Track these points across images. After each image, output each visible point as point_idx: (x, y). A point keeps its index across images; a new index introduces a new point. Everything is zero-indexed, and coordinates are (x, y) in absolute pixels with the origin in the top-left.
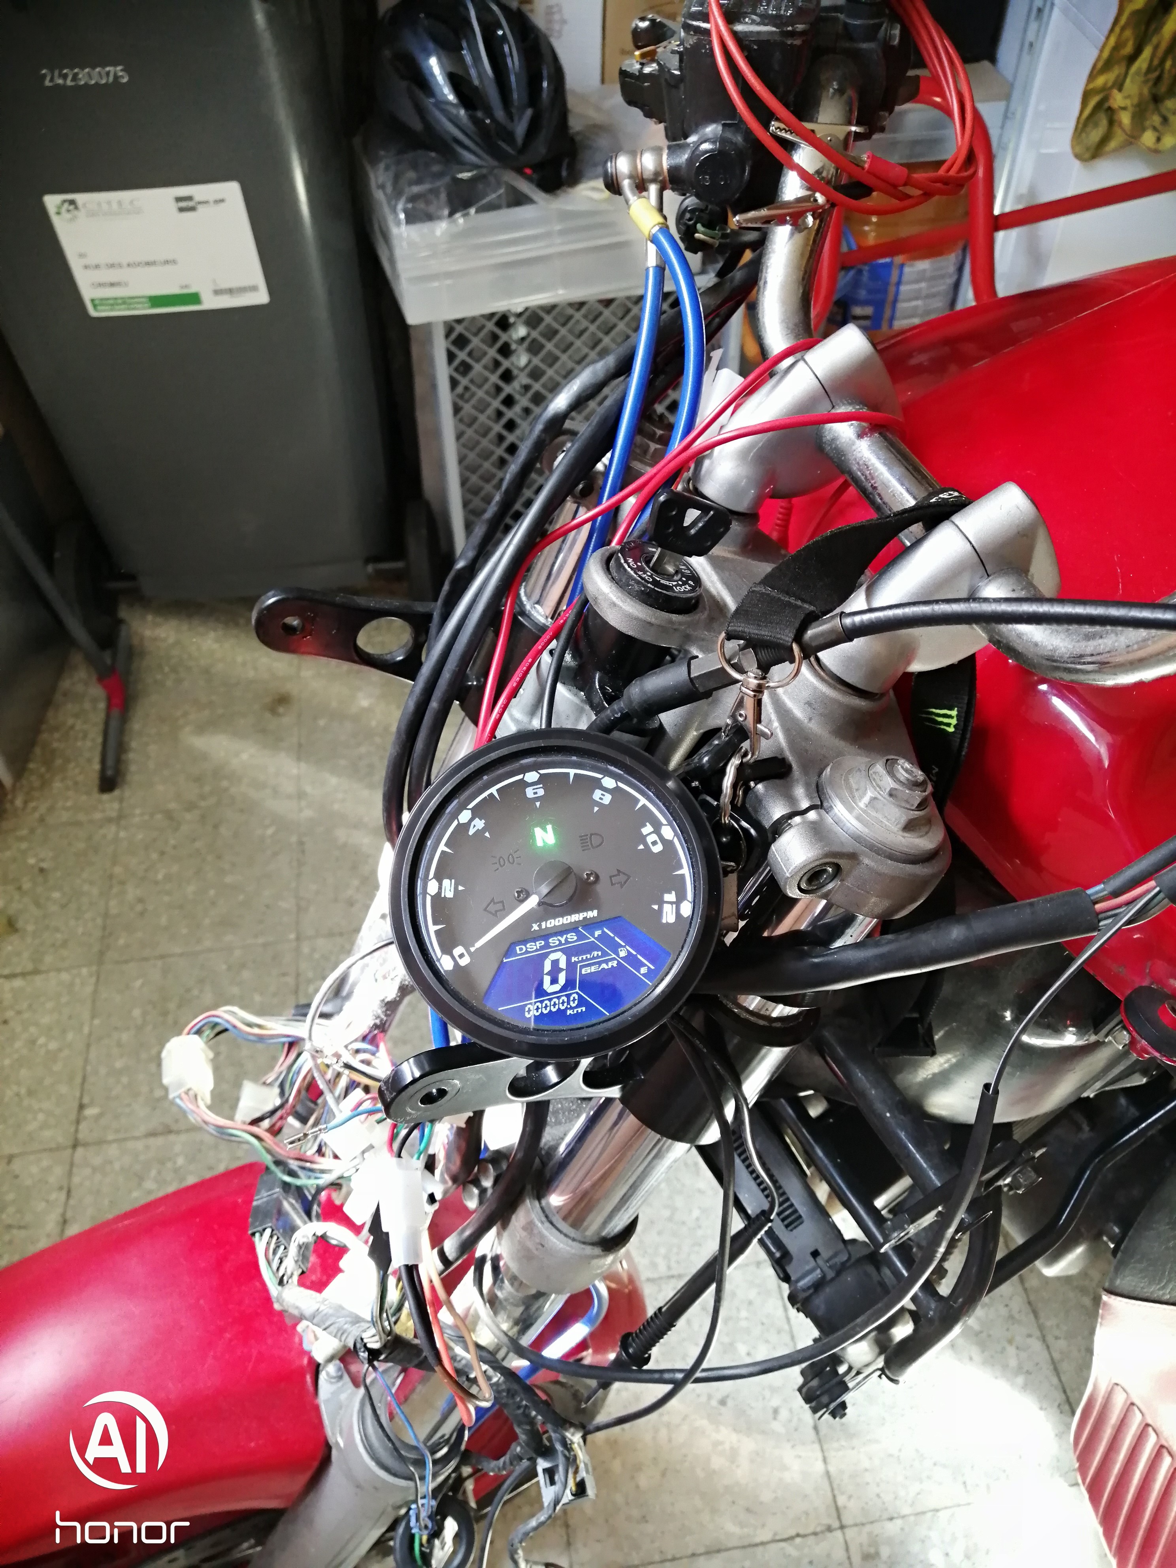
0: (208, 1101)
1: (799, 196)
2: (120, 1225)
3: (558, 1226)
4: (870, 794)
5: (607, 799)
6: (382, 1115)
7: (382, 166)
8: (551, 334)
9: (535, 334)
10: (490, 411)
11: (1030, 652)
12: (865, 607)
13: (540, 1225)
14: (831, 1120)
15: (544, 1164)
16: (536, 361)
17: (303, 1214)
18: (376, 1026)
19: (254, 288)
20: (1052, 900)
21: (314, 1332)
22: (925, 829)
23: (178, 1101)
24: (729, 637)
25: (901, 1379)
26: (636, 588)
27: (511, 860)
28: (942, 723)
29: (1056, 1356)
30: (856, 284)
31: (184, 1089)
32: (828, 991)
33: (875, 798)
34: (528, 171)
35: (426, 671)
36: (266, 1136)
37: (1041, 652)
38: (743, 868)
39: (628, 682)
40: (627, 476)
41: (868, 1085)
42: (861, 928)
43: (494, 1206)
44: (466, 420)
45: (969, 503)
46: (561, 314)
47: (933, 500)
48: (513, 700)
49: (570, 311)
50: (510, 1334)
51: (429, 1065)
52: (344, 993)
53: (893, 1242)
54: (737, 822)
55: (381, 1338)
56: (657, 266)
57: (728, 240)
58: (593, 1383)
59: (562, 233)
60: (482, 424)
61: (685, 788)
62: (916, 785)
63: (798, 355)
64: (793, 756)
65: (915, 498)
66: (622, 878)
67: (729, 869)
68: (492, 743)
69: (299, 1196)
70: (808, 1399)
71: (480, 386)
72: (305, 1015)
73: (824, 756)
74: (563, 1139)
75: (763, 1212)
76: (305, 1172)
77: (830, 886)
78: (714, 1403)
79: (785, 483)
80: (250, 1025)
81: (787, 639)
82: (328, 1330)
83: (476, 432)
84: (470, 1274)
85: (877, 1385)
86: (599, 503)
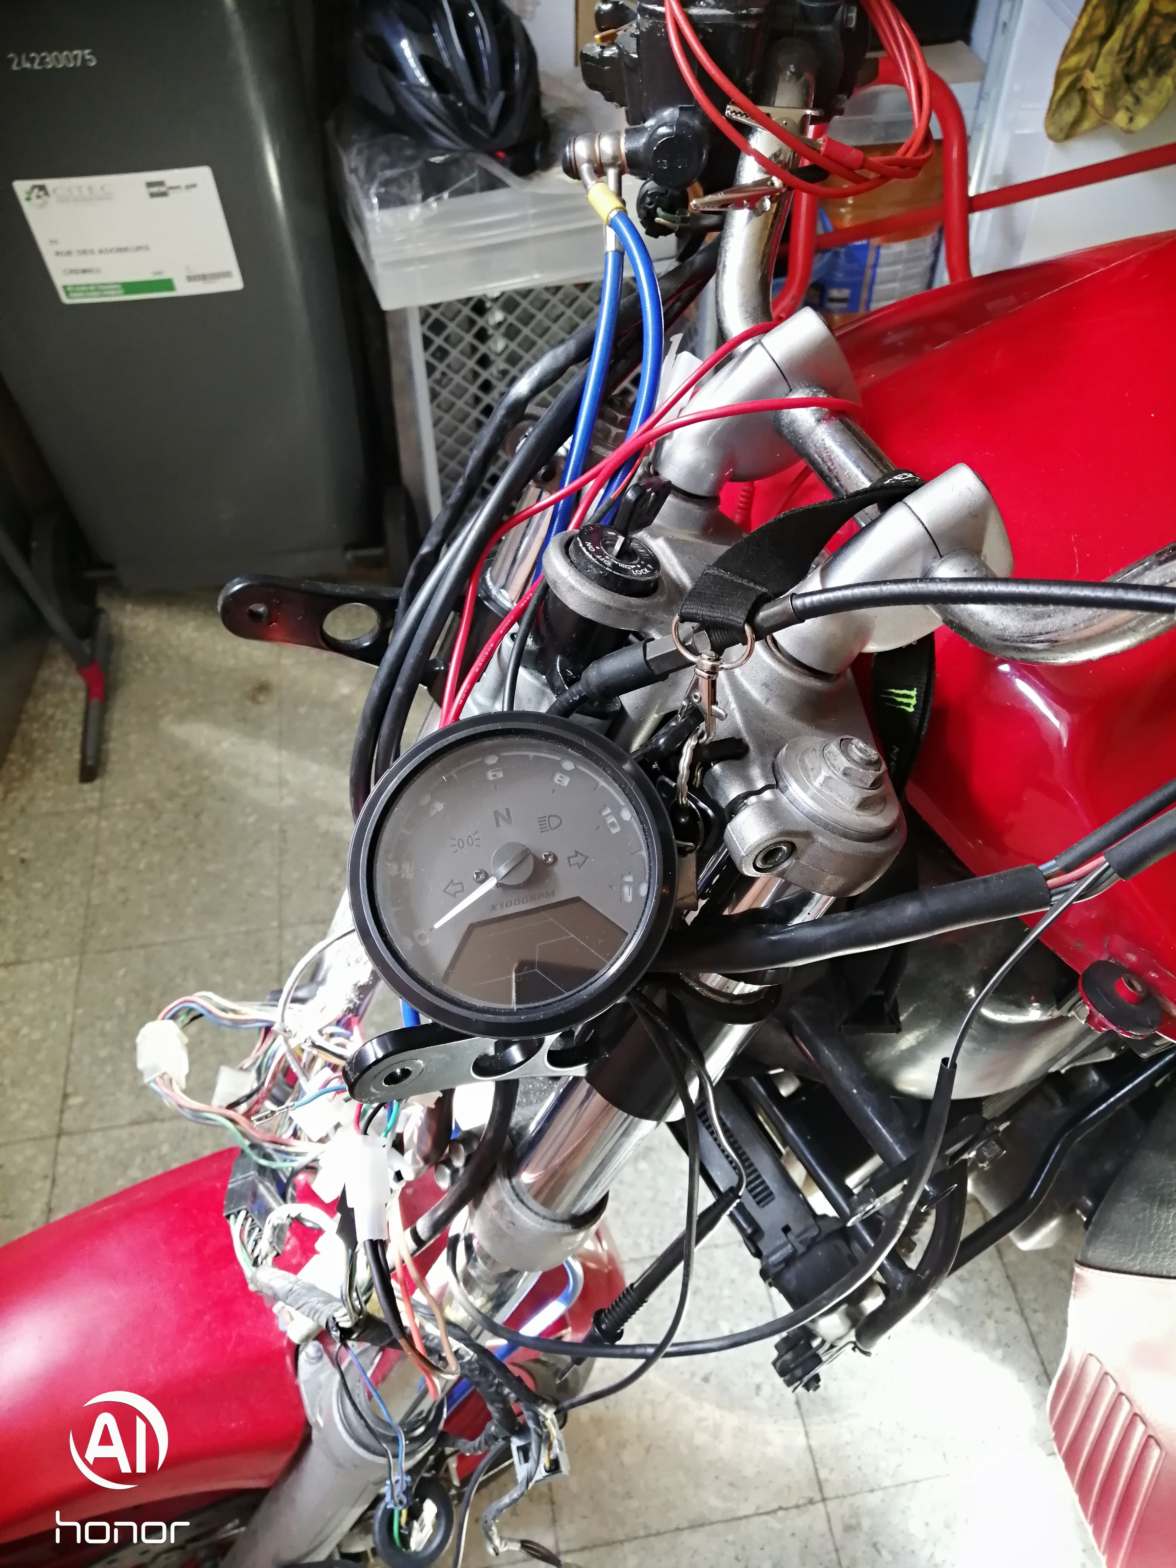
0: (184, 1086)
1: (757, 179)
2: (99, 1211)
3: (529, 1204)
4: (824, 773)
5: (566, 781)
6: (347, 1094)
7: (354, 150)
8: (527, 319)
9: (512, 319)
10: (468, 397)
11: (982, 632)
12: (819, 587)
13: (510, 1203)
14: (804, 1098)
15: (514, 1143)
16: (513, 346)
17: (278, 1197)
18: (349, 1010)
19: (227, 274)
20: (1005, 876)
21: (290, 1313)
22: (880, 808)
23: (153, 1085)
24: (683, 619)
25: (873, 1350)
26: (595, 572)
27: (470, 842)
28: (902, 703)
29: (1034, 1328)
30: (832, 266)
31: (159, 1074)
32: (788, 968)
33: (830, 778)
34: (501, 155)
35: (390, 655)
36: (242, 1121)
37: (992, 632)
38: (701, 848)
39: (586, 665)
40: (588, 459)
41: (836, 1063)
42: (819, 906)
43: (465, 1185)
44: (444, 406)
45: (922, 485)
46: (537, 298)
47: (888, 482)
48: (477, 684)
49: (546, 296)
50: (483, 1311)
51: (393, 1046)
52: (320, 978)
53: (859, 1215)
54: (695, 802)
55: (351, 1317)
56: (616, 251)
57: (688, 224)
58: (568, 1358)
59: (536, 217)
60: (461, 410)
61: (641, 770)
62: (869, 764)
63: (756, 338)
64: (750, 736)
65: (870, 480)
66: (580, 859)
67: (688, 849)
68: (458, 725)
69: (274, 1179)
70: (782, 1373)
71: (457, 372)
72: (278, 1000)
73: (781, 737)
74: (532, 1119)
75: (731, 1189)
76: (280, 1154)
77: (785, 865)
78: (697, 1380)
79: (745, 465)
80: (224, 1010)
81: (739, 620)
82: (302, 1309)
83: (454, 417)
84: (444, 1255)
85: (848, 1357)
86: (561, 486)
